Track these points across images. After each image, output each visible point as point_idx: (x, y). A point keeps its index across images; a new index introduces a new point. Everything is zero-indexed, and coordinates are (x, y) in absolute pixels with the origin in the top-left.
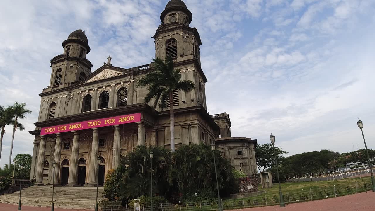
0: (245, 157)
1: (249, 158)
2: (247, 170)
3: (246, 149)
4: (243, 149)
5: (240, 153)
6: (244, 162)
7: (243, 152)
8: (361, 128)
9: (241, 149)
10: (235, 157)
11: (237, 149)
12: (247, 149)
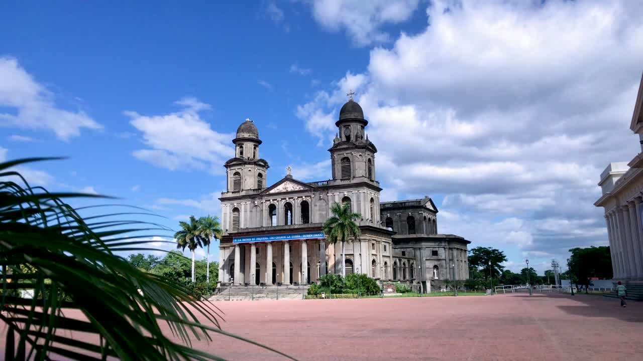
0: (442, 258)
1: (448, 260)
2: (443, 274)
3: (443, 249)
4: (440, 248)
5: (435, 253)
6: (440, 264)
7: (439, 252)
8: (528, 264)
9: (437, 249)
10: (428, 258)
11: (431, 249)
12: (445, 248)
